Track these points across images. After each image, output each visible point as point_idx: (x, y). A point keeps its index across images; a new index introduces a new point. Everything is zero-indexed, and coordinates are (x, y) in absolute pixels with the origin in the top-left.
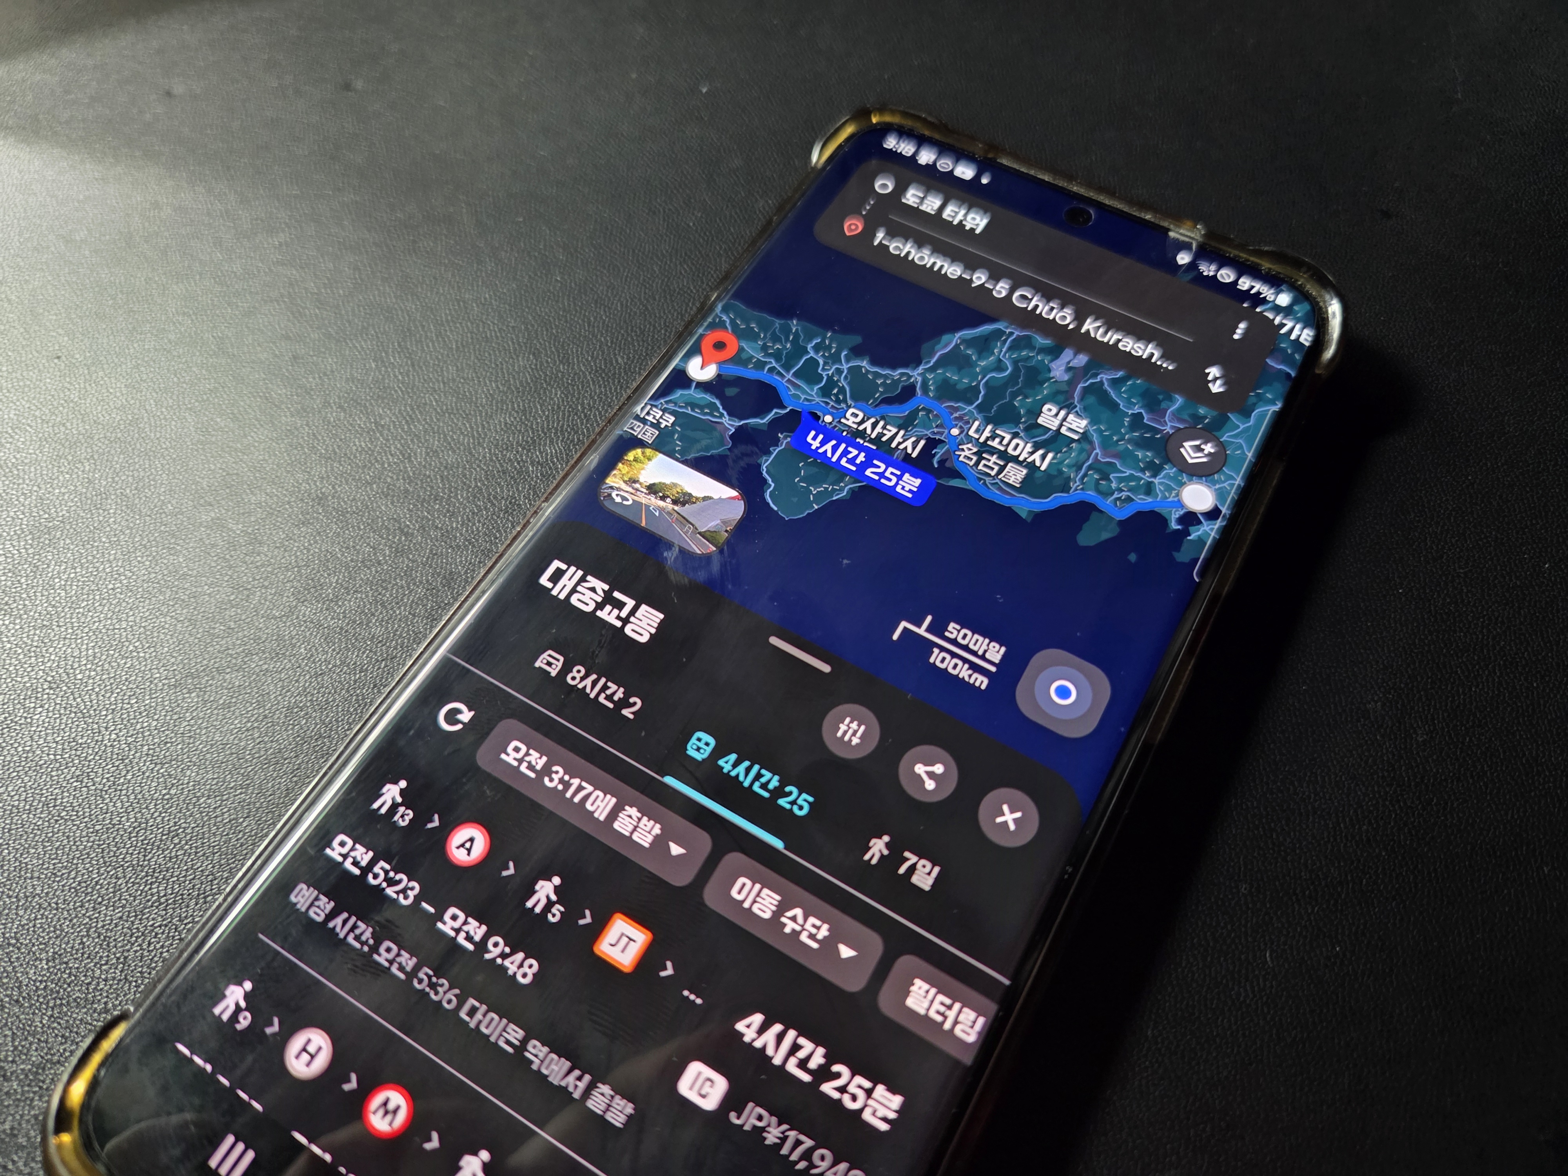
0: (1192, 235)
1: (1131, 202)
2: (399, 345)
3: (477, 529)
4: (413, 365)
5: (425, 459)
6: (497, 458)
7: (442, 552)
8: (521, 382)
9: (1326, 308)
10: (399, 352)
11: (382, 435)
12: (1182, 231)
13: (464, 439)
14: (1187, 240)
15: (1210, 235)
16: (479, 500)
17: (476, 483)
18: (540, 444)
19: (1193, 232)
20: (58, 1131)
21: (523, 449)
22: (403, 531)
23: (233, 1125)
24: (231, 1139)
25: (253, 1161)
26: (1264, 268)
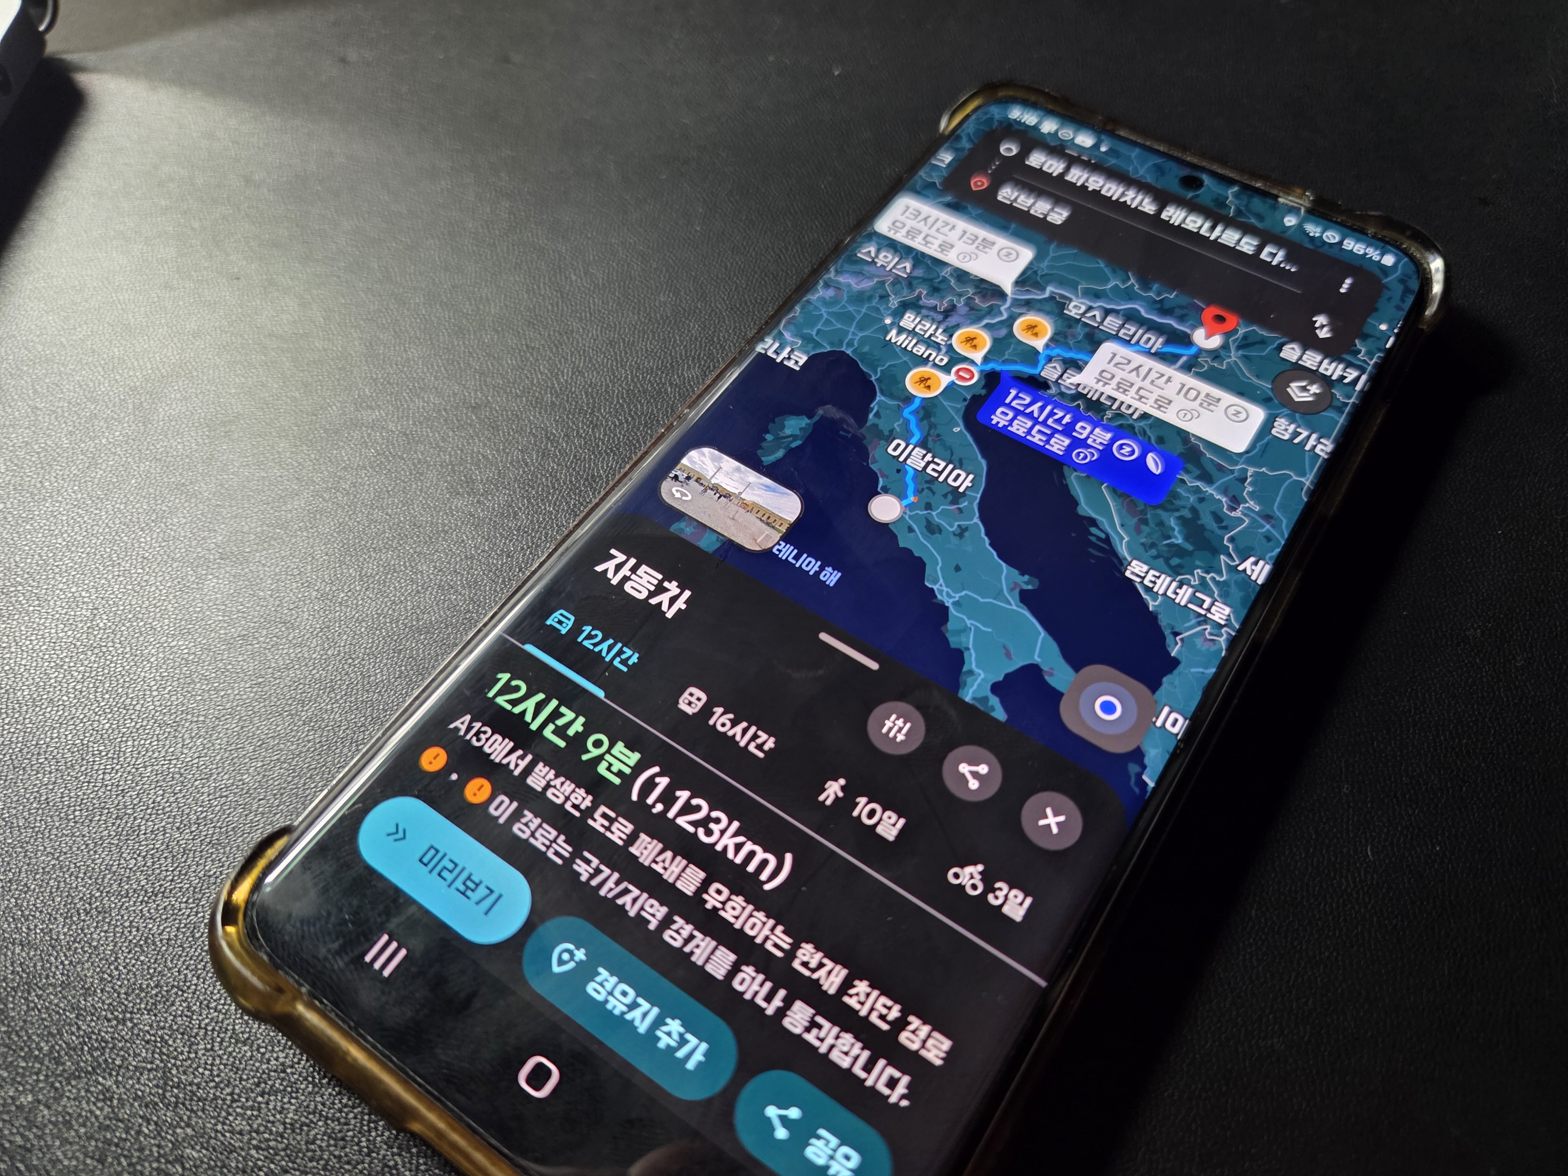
0: (1301, 202)
1: (1241, 171)
2: (550, 279)
5: (572, 378)
7: (585, 458)
8: (662, 316)
9: (1430, 268)
11: (532, 355)
12: (1290, 198)
14: (1296, 205)
15: (1317, 200)
16: (620, 414)
18: (678, 369)
19: (1301, 198)
20: (225, 923)
21: (662, 373)
22: (549, 438)
23: (388, 925)
24: (385, 938)
25: (406, 958)
26: (1370, 231)
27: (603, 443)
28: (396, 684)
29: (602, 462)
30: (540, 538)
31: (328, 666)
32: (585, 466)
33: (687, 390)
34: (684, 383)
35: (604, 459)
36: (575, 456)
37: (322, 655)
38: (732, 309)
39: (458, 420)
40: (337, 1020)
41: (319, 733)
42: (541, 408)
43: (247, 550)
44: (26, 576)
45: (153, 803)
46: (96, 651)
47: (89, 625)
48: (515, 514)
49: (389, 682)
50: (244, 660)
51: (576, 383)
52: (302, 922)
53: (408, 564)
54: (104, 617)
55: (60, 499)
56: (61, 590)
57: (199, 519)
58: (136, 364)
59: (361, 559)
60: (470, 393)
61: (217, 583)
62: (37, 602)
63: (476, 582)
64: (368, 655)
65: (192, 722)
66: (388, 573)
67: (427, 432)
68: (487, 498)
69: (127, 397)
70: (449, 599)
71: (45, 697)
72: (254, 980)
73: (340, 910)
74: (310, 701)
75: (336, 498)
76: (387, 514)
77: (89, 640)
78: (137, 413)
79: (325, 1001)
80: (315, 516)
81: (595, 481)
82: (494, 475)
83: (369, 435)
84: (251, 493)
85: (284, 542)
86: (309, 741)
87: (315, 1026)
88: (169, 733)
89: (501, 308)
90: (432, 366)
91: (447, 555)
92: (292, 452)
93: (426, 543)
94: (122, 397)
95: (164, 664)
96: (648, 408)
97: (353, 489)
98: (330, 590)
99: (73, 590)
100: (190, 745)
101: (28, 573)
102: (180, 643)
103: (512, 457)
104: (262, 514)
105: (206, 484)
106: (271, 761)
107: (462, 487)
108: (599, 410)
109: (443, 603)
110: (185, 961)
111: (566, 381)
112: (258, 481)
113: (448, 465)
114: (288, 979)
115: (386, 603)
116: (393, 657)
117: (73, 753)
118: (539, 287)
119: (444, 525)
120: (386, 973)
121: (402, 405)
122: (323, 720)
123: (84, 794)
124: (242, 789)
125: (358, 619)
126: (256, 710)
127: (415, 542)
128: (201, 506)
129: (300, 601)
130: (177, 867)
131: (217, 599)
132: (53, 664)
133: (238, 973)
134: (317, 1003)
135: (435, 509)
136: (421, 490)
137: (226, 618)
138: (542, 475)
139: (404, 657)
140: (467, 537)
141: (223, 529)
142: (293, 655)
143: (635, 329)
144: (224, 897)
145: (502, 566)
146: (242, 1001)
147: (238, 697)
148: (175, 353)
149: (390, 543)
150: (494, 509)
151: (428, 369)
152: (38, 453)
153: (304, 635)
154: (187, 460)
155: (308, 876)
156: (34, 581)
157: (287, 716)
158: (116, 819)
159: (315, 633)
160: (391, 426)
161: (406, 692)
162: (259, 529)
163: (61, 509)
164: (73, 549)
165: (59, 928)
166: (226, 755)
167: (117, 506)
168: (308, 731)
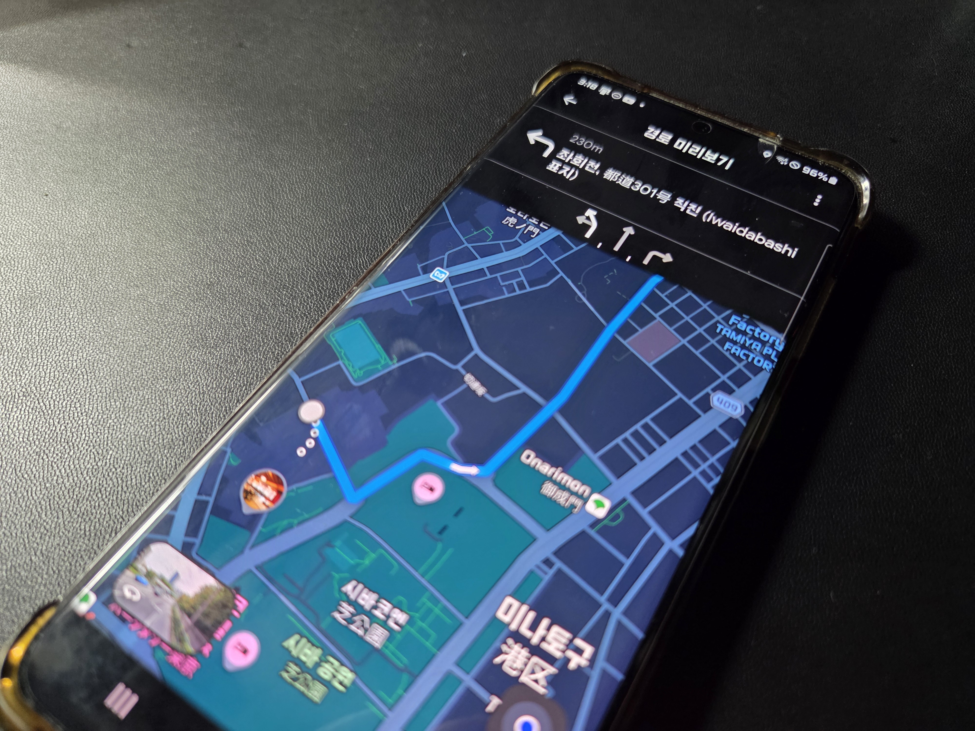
0: (774, 142)
1: (734, 121)
2: (265, 195)
3: (310, 307)
4: (273, 207)
5: (278, 264)
6: (325, 265)
7: (286, 320)
8: (342, 220)
9: (861, 186)
10: (265, 200)
11: (251, 248)
12: (767, 139)
13: (304, 252)
14: (771, 144)
15: (785, 141)
16: (312, 289)
17: (310, 278)
18: (353, 257)
19: (774, 139)
21: (342, 259)
22: (261, 307)
23: (124, 677)
26: (821, 161)
73: (89, 666)
91: (186, 391)
108: (297, 286)
135: (178, 358)
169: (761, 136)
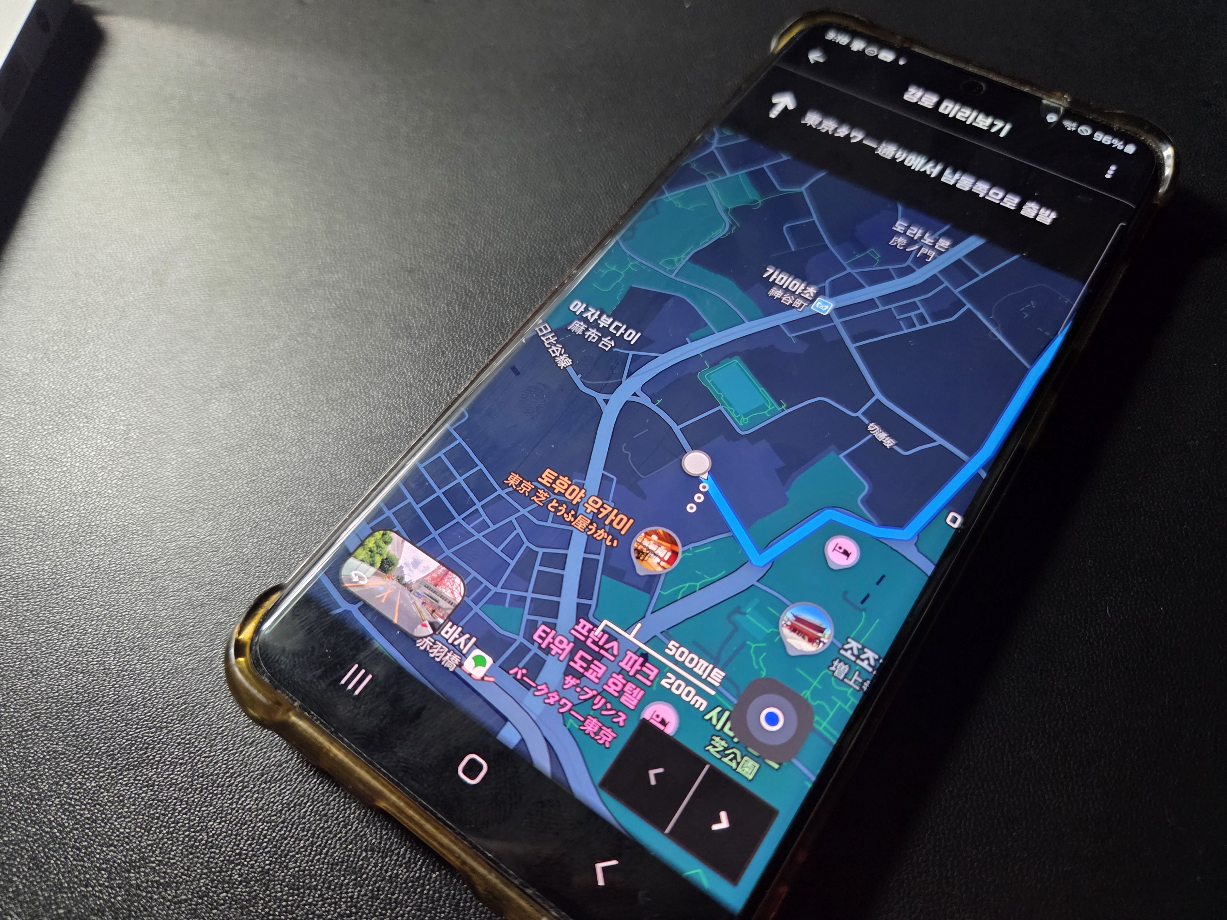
0: (1060, 103)
1: (1013, 78)
2: (465, 171)
4: (475, 186)
5: (484, 248)
6: (535, 249)
8: (552, 199)
9: (1163, 155)
10: (465, 177)
12: (1052, 100)
14: (1056, 105)
15: (1074, 102)
16: (522, 276)
19: (1061, 100)
20: (237, 655)
21: (555, 243)
23: (358, 657)
24: (356, 666)
25: (371, 680)
26: (1116, 127)
27: (509, 299)
28: (356, 481)
29: (509, 313)
30: (462, 371)
31: (305, 467)
32: (495, 316)
33: (573, 257)
34: (571, 252)
35: (510, 310)
36: (488, 308)
37: (300, 460)
38: (607, 193)
39: (398, 281)
40: (321, 725)
41: (300, 517)
42: (461, 272)
43: (241, 380)
44: (77, 400)
45: (178, 569)
46: (132, 456)
47: (126, 437)
48: (443, 353)
49: (351, 479)
50: (242, 463)
51: (487, 252)
52: (293, 655)
53: (362, 391)
54: (137, 431)
55: (100, 342)
56: (104, 411)
57: (204, 357)
58: (153, 240)
59: (327, 387)
60: (406, 260)
61: (219, 406)
62: (85, 420)
63: (414, 404)
64: (335, 459)
65: (204, 509)
66: (347, 398)
67: (374, 290)
68: (421, 340)
69: (147, 265)
70: (395, 417)
71: (95, 490)
72: (260, 696)
73: (321, 646)
74: (292, 494)
75: (307, 340)
76: (346, 353)
77: (127, 448)
78: (155, 277)
79: (312, 712)
80: (292, 354)
81: (503, 327)
82: (426, 323)
83: (330, 293)
84: (243, 338)
85: (268, 374)
86: (292, 524)
87: (305, 730)
88: (188, 517)
89: (429, 194)
90: (377, 239)
91: (392, 384)
92: (272, 306)
93: (376, 374)
94: (143, 266)
95: (181, 466)
96: (544, 271)
97: (319, 334)
98: (305, 410)
99: (113, 411)
100: (203, 526)
101: (78, 398)
102: (193, 450)
103: (440, 309)
104: (252, 353)
105: (208, 330)
106: (264, 538)
107: (402, 332)
108: (506, 272)
109: (390, 420)
110: (205, 685)
111: (480, 251)
112: (247, 328)
113: (391, 316)
114: (285, 696)
115: (347, 420)
116: (353, 461)
117: (117, 532)
118: (457, 177)
119: (389, 361)
120: (357, 692)
121: (355, 270)
122: (302, 507)
123: (127, 562)
124: (243, 559)
125: (326, 433)
126: (251, 500)
127: (367, 374)
128: (205, 347)
129: (282, 419)
130: (197, 616)
131: (219, 417)
132: (100, 466)
133: (247, 691)
134: (306, 713)
135: (382, 348)
136: (371, 335)
137: (227, 432)
138: (463, 323)
139: (362, 460)
140: (407, 370)
141: (222, 365)
142: (278, 459)
143: (532, 209)
144: (235, 636)
145: (434, 392)
146: (251, 711)
147: (237, 491)
148: (182, 231)
149: (349, 375)
150: (427, 348)
151: (374, 241)
152: (81, 308)
153: (286, 445)
154: (194, 313)
155: (297, 621)
156: (83, 404)
157: (275, 504)
158: (151, 580)
159: (294, 442)
160: (347, 286)
161: (364, 488)
162: (249, 365)
163: (101, 350)
164: (112, 380)
165: (111, 661)
166: (230, 534)
167: (144, 347)
168: (291, 516)
169: (1044, 97)
